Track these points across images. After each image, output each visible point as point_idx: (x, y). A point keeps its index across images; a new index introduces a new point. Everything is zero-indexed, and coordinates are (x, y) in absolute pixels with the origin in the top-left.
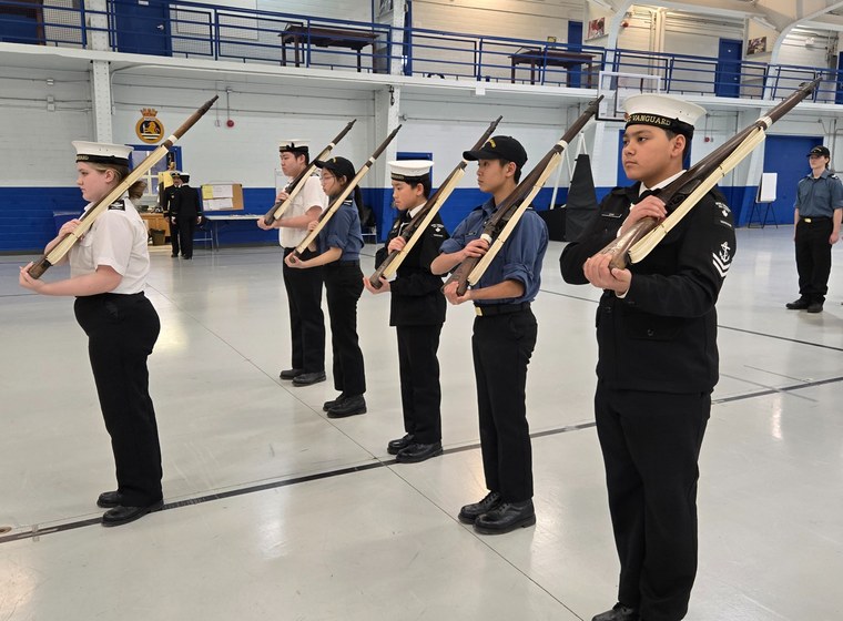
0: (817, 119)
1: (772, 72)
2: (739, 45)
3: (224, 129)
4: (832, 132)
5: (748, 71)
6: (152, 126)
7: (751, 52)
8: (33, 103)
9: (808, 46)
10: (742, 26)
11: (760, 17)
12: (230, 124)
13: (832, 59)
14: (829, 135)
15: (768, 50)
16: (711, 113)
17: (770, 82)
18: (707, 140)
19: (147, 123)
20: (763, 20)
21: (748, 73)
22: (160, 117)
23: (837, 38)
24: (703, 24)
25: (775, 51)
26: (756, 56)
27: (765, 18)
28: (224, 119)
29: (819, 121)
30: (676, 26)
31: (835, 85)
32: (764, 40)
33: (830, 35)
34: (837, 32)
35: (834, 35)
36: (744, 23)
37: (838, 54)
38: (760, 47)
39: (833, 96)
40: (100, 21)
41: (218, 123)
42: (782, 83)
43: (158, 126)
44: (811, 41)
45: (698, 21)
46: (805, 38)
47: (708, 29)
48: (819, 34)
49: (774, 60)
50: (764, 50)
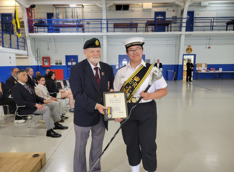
3: (208, 49)
6: (190, 49)
8: (164, 46)
12: (209, 48)
19: (188, 49)
22: (192, 47)
28: (208, 47)
40: (184, 25)
41: (206, 48)
43: (191, 49)
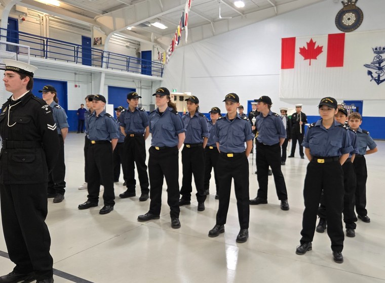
0: (132, 80)
1: (105, 55)
2: (89, 39)
4: (140, 87)
5: (95, 53)
7: (95, 44)
9: (127, 46)
10: (90, 31)
11: (98, 27)
13: (138, 53)
14: (138, 88)
15: (103, 43)
16: (77, 73)
17: (105, 60)
18: (76, 86)
20: (99, 29)
21: (95, 54)
23: (139, 45)
24: (71, 27)
25: (106, 45)
26: (98, 46)
27: (100, 28)
29: (133, 81)
30: (56, 25)
31: (141, 66)
32: (101, 38)
33: (136, 43)
34: (140, 42)
35: (138, 43)
36: (91, 29)
37: (141, 52)
38: (99, 42)
39: (140, 70)
42: (110, 61)
44: (128, 44)
45: (69, 25)
46: (125, 42)
47: (75, 30)
48: (131, 41)
49: (106, 49)
50: (101, 43)
